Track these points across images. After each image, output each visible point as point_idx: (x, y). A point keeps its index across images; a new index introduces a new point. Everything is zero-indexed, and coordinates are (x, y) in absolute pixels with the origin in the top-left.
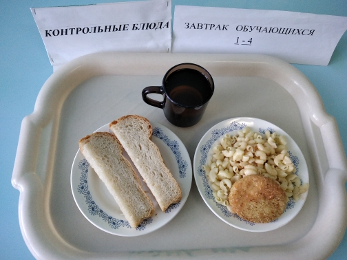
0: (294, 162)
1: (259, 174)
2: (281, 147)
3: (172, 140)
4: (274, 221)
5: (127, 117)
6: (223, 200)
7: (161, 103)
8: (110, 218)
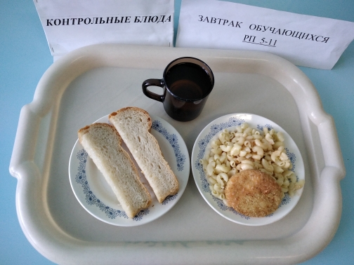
0: (291, 159)
1: (256, 169)
2: (278, 144)
3: (171, 134)
4: (267, 216)
5: (127, 109)
6: (219, 194)
7: (161, 96)
8: (107, 208)
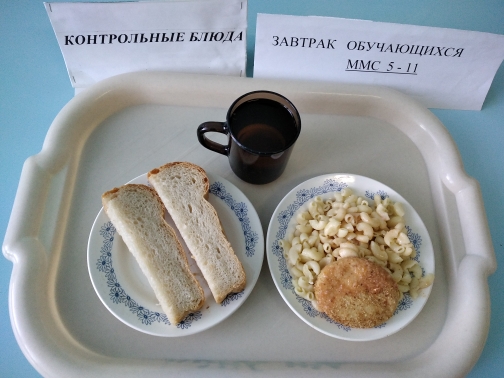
0: (415, 242)
1: (361, 256)
2: (395, 219)
3: (237, 202)
4: (380, 326)
5: (174, 164)
6: (306, 292)
7: (224, 147)
8: (141, 308)
